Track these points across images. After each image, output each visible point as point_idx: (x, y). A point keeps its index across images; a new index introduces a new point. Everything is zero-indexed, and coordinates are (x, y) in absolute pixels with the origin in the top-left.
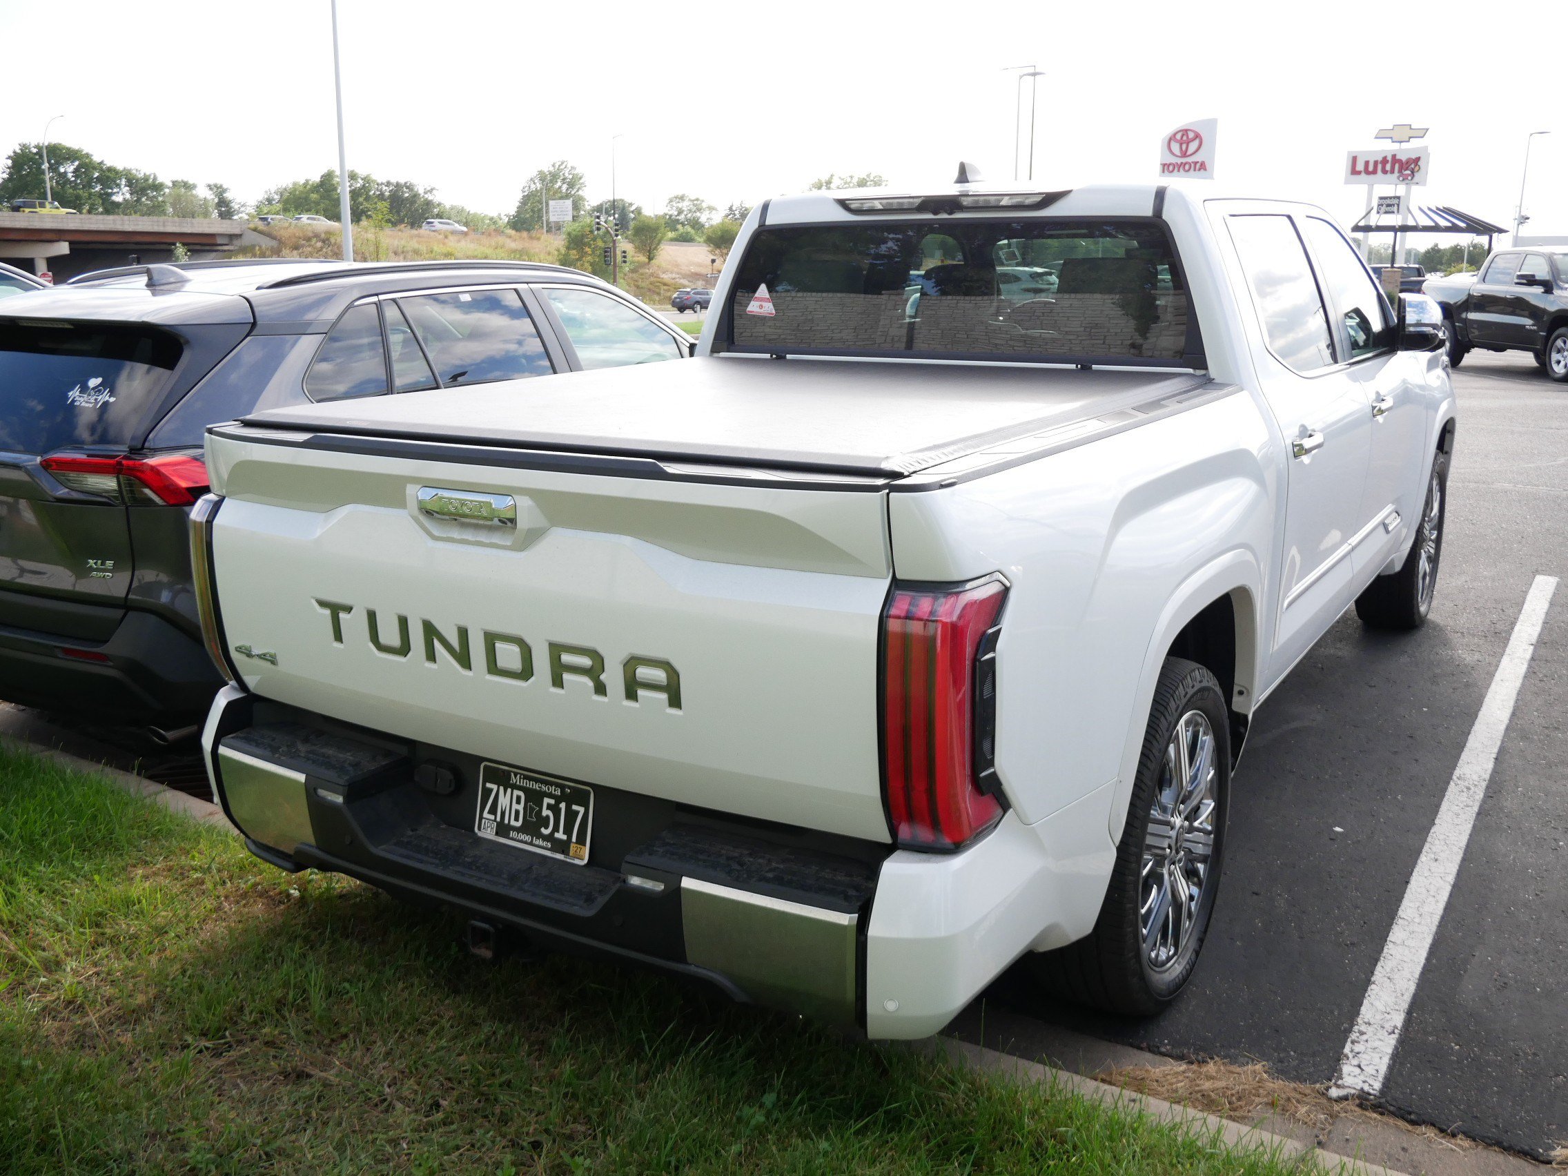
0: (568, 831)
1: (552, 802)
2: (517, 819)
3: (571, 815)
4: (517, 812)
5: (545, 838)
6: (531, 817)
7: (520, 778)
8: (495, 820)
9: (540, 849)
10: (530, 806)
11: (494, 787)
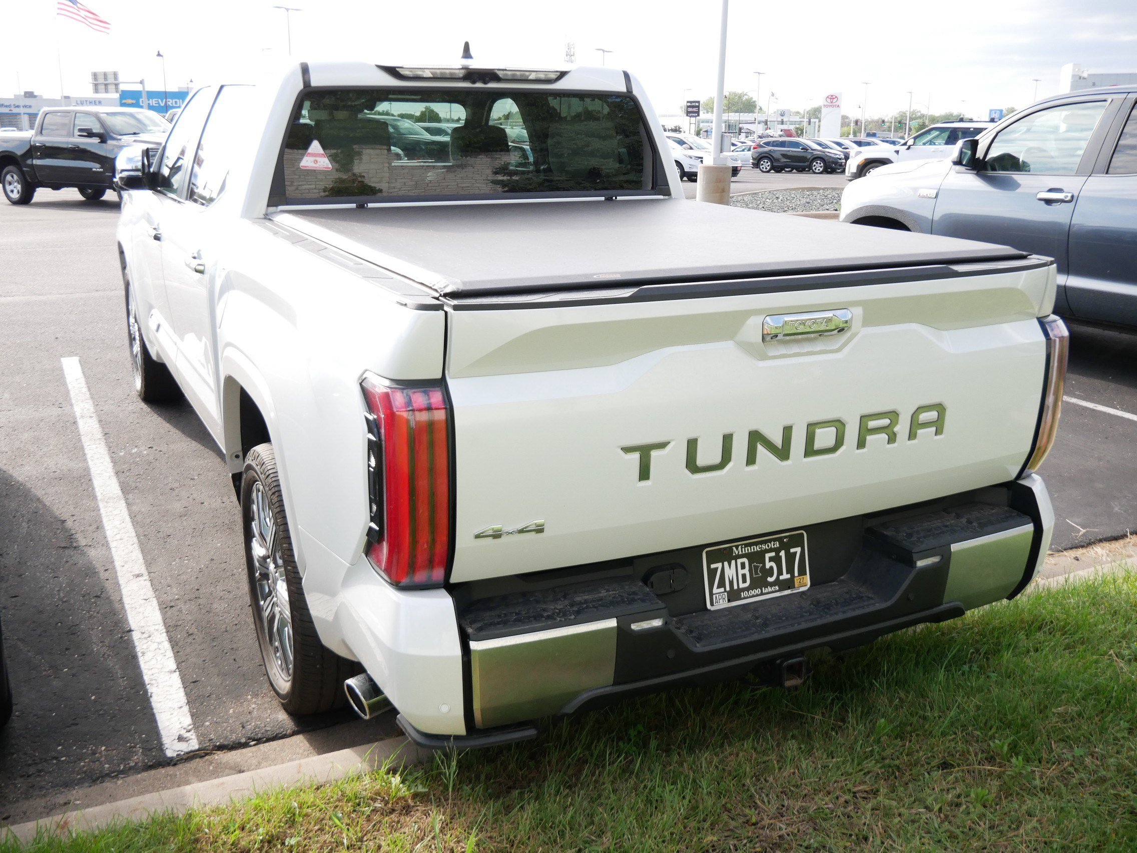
0: (790, 570)
1: (773, 554)
2: (744, 581)
3: (791, 558)
4: (744, 576)
5: (772, 584)
6: (756, 573)
7: (742, 548)
8: (725, 591)
9: (771, 594)
10: (754, 566)
11: (719, 565)
